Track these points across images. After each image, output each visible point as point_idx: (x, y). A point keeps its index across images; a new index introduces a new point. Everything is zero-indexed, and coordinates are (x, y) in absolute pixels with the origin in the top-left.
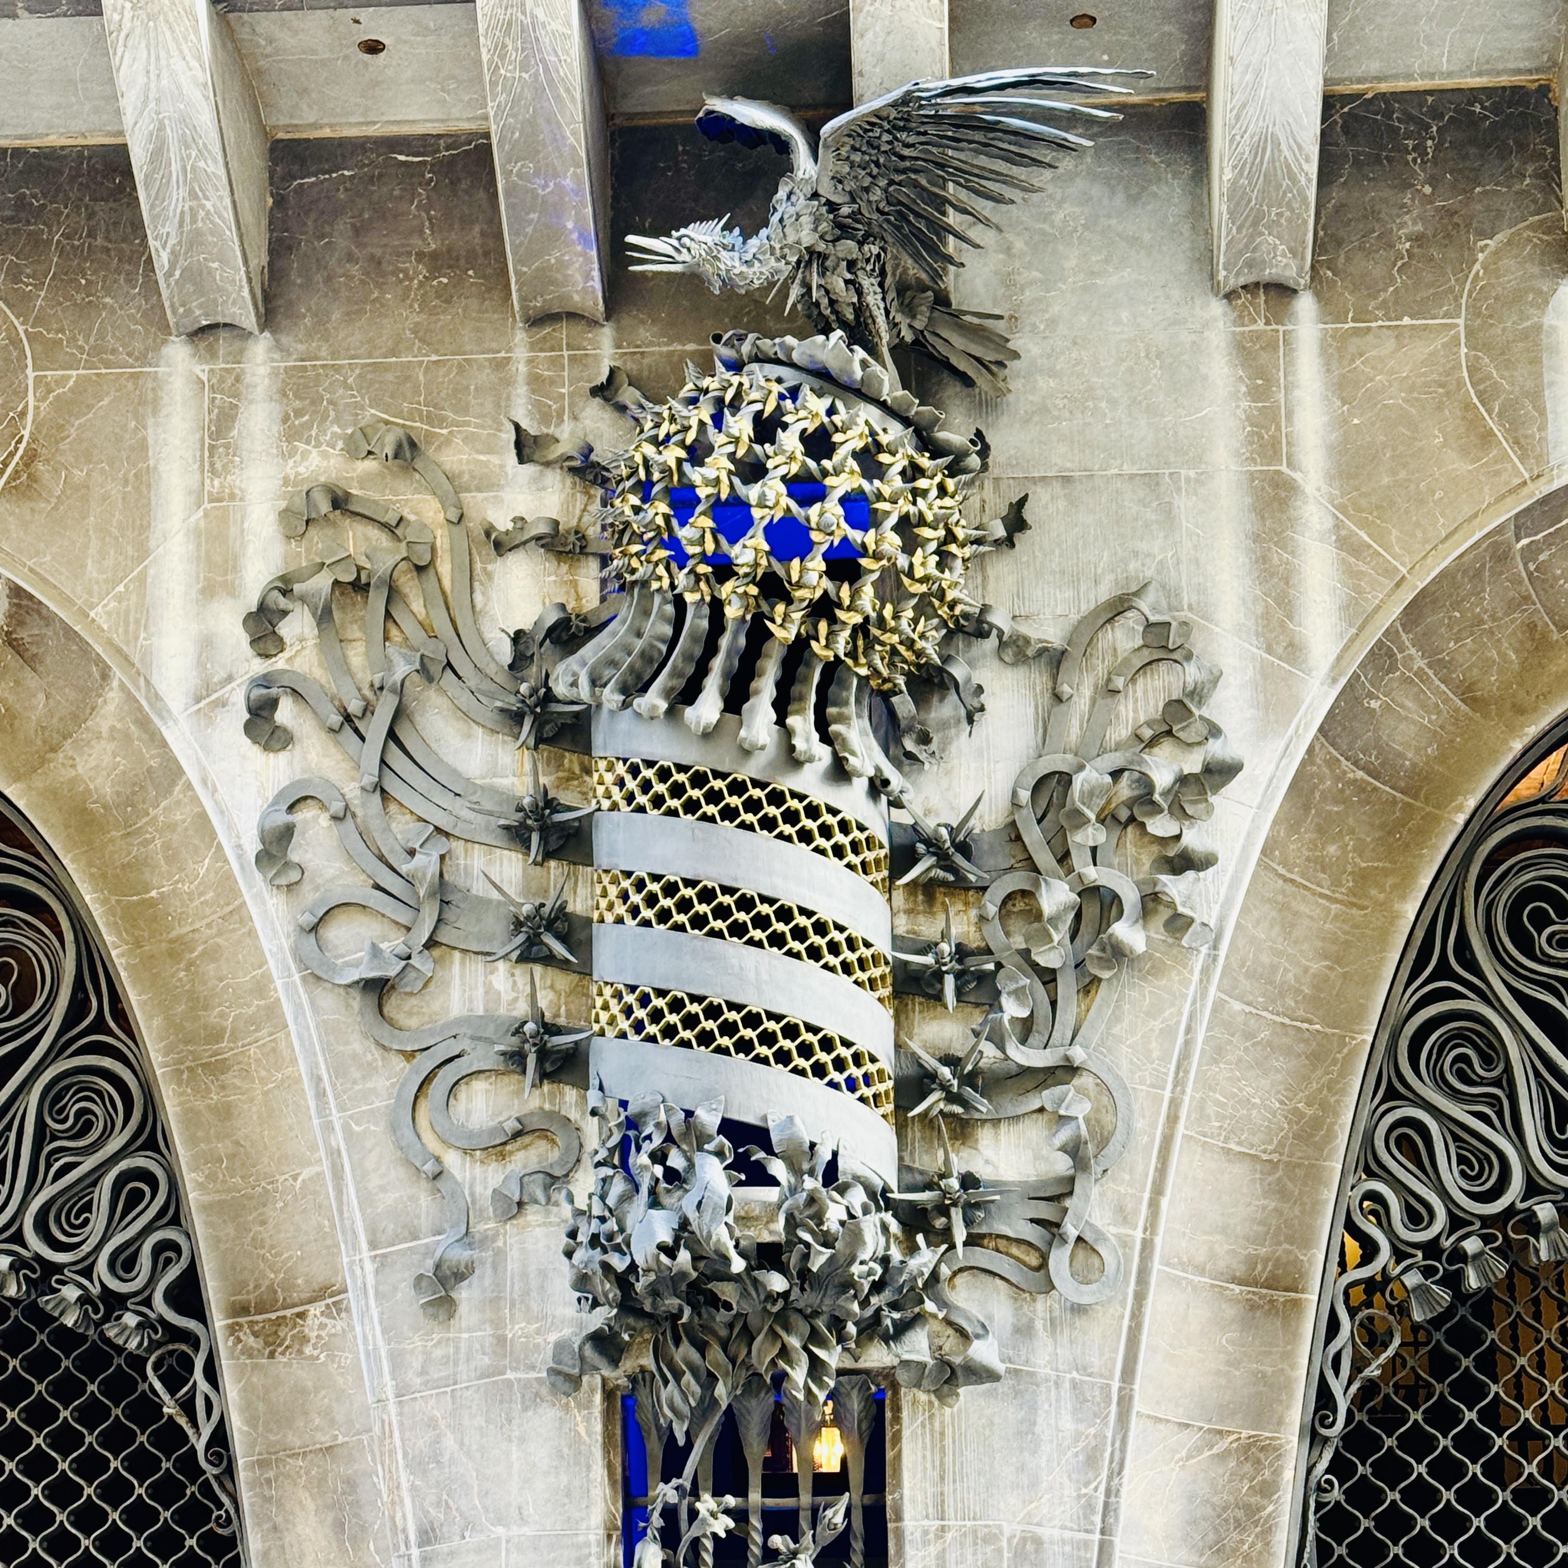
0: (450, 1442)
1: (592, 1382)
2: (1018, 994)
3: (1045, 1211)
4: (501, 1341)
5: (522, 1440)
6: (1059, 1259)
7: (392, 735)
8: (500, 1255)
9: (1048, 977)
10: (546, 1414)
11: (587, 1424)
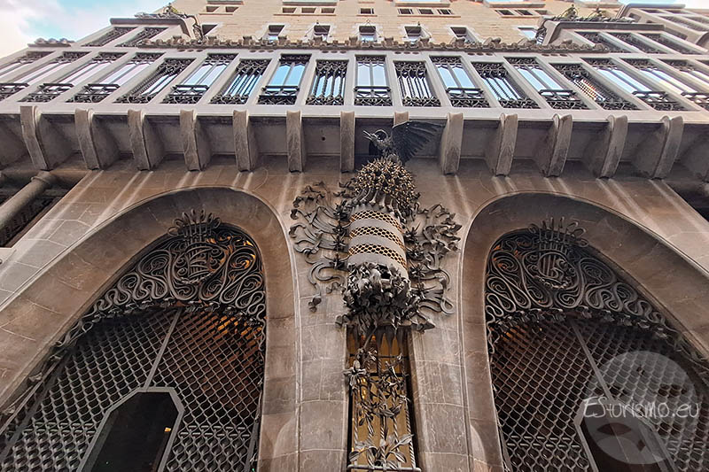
0: (312, 337)
1: (345, 325)
2: (428, 257)
3: (438, 296)
4: (325, 316)
5: (328, 338)
6: (443, 304)
7: (315, 217)
8: (327, 300)
9: (433, 255)
10: (334, 332)
11: (343, 335)
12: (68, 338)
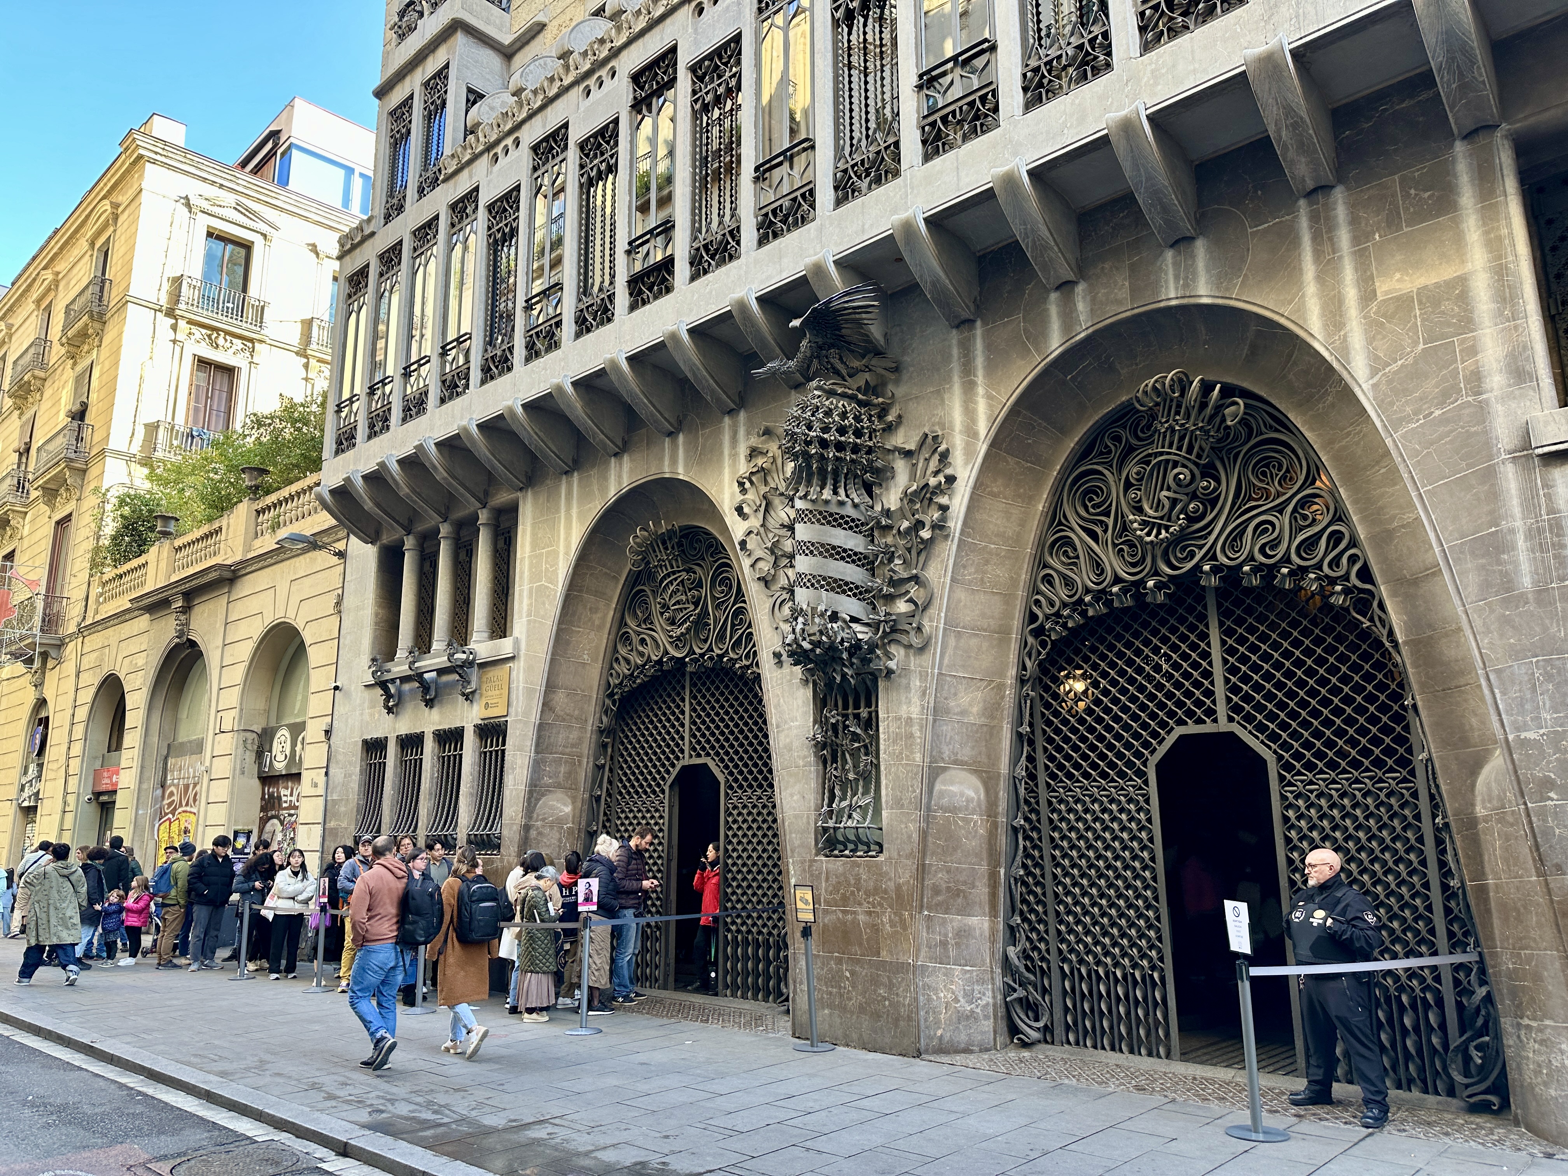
0: (781, 701)
4: (791, 672)
5: (796, 699)
6: (911, 635)
9: (908, 549)
10: (802, 690)
11: (809, 692)
12: (605, 719)
